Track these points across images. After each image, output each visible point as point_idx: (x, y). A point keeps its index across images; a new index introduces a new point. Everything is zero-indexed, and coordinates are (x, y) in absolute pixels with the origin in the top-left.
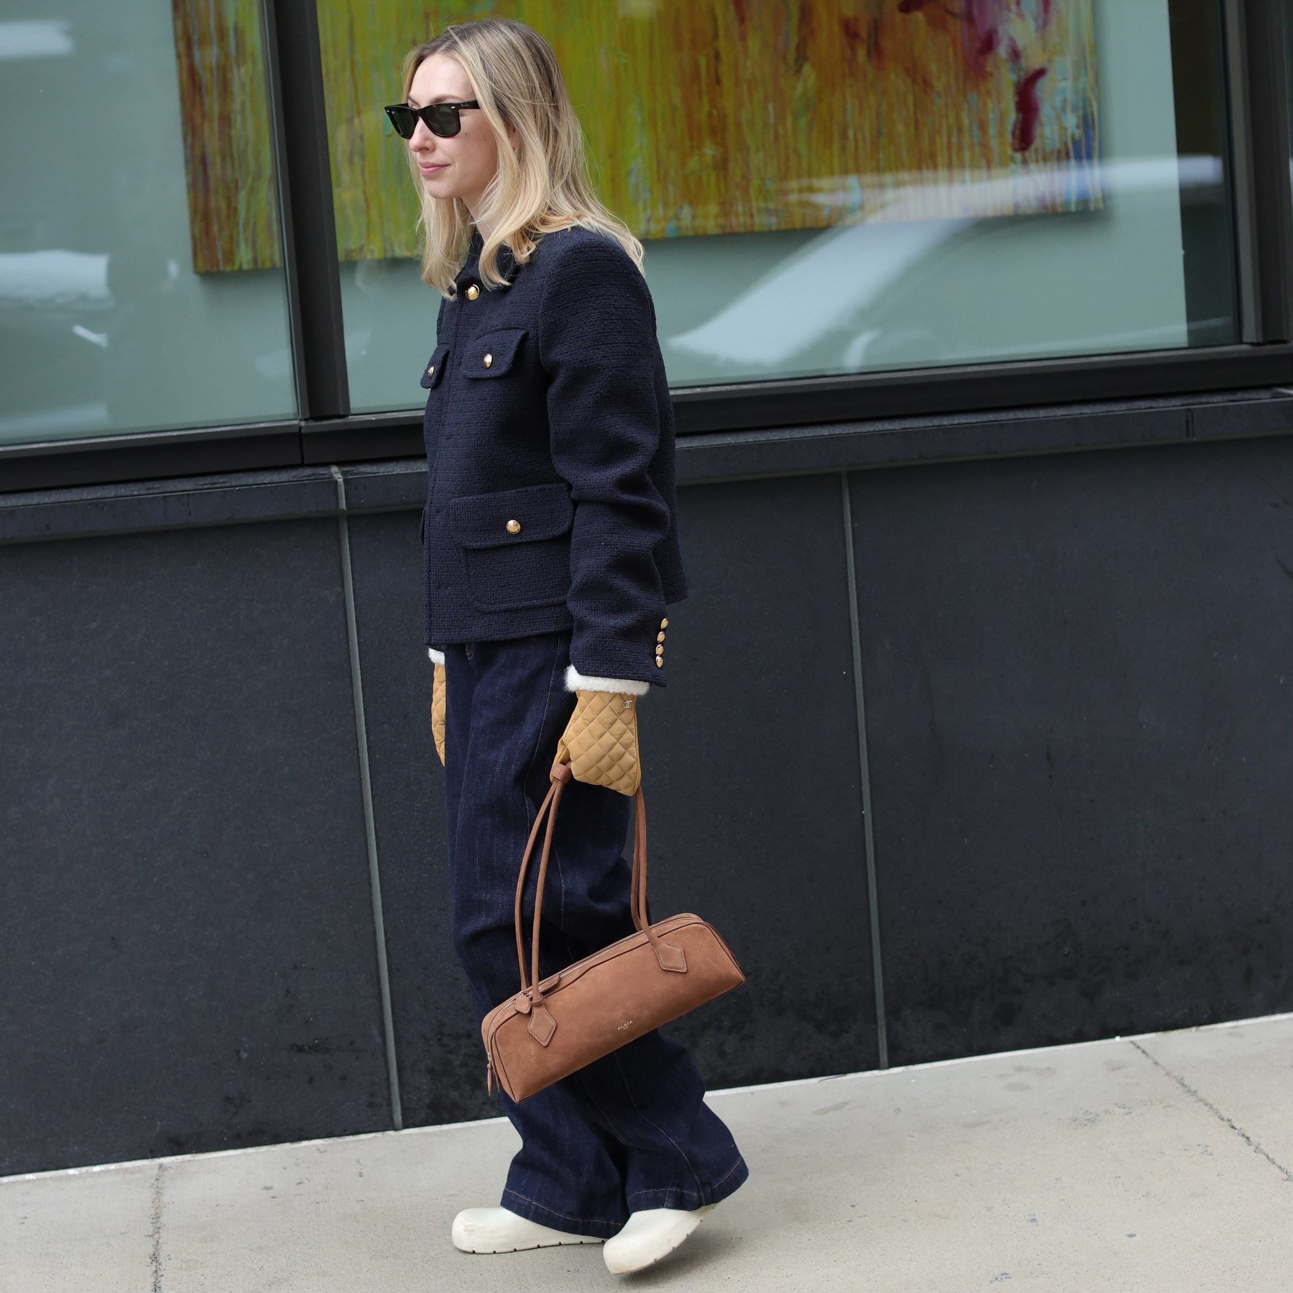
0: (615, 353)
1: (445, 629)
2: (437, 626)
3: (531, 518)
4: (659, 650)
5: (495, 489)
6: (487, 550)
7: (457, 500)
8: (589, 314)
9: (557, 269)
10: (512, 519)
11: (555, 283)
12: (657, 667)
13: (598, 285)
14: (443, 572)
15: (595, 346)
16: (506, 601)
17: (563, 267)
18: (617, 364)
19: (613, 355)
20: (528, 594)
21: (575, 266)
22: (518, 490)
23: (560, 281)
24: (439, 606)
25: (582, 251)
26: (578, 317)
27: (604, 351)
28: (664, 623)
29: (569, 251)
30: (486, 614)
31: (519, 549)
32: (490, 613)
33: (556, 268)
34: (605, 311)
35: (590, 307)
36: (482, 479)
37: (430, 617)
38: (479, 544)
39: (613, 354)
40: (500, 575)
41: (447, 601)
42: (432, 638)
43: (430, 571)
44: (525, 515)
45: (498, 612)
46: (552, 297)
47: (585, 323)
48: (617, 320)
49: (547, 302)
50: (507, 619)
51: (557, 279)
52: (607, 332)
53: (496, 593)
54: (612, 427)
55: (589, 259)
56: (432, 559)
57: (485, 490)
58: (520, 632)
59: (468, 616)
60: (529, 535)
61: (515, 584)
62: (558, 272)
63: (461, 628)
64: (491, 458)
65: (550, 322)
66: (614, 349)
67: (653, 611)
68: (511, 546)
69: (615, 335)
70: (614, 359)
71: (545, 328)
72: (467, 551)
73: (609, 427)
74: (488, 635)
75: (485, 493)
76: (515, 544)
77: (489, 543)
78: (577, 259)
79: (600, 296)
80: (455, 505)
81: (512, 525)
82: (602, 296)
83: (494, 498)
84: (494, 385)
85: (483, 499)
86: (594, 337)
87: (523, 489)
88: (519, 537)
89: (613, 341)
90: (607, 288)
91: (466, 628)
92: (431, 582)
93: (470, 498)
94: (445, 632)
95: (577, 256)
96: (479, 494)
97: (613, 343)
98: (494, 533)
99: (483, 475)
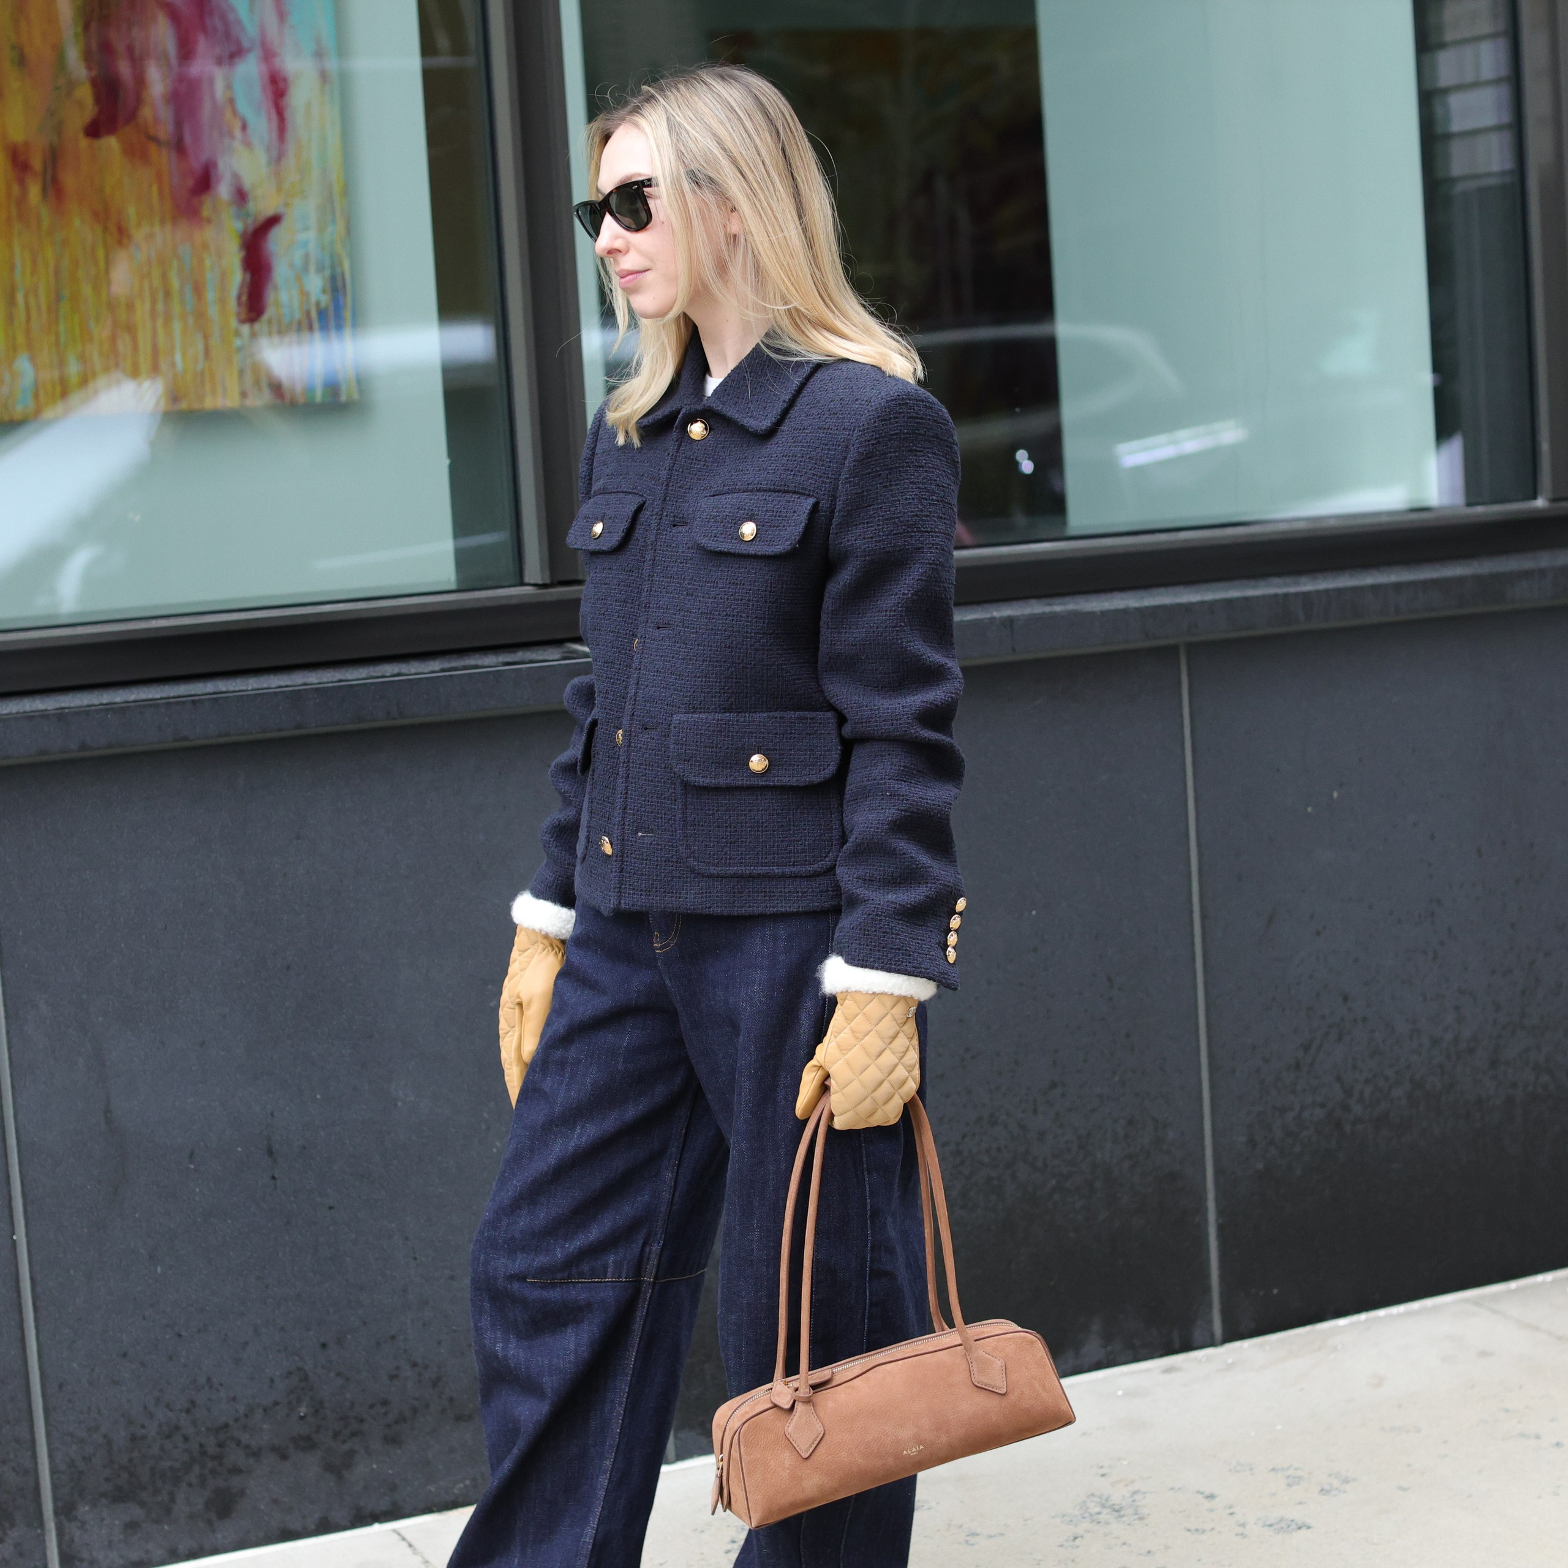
0: (933, 544)
1: (641, 890)
2: (630, 885)
3: (783, 754)
4: (952, 939)
5: (739, 708)
6: (717, 790)
7: (683, 717)
8: (905, 488)
9: (875, 422)
10: (758, 753)
11: (869, 441)
12: (948, 962)
13: (918, 451)
14: (644, 811)
15: (908, 532)
16: (734, 863)
17: (882, 420)
18: (934, 560)
19: (930, 548)
20: (766, 858)
21: (897, 422)
22: (771, 714)
23: (876, 438)
24: (635, 858)
25: (907, 403)
26: (891, 490)
27: (919, 540)
28: (961, 904)
29: (892, 400)
30: (703, 876)
31: (761, 795)
32: (710, 876)
33: (872, 421)
34: (925, 488)
35: (907, 479)
36: (724, 693)
37: (621, 872)
38: (708, 780)
39: (930, 546)
40: (730, 827)
41: (646, 852)
42: (622, 901)
43: (625, 808)
44: (776, 750)
45: (722, 877)
46: (863, 460)
47: (899, 501)
48: (938, 501)
49: (854, 466)
50: (733, 888)
51: (872, 436)
52: (926, 516)
53: (722, 851)
54: (910, 642)
55: (914, 415)
56: (629, 792)
57: (724, 709)
58: (750, 907)
59: (676, 877)
60: (778, 776)
61: (750, 842)
62: (876, 427)
63: (664, 892)
64: (741, 666)
65: (856, 493)
66: (933, 540)
67: (949, 886)
68: (751, 789)
69: (935, 521)
70: (931, 553)
71: (847, 499)
72: (686, 786)
73: (908, 642)
74: (704, 907)
75: (725, 713)
76: (758, 787)
77: (722, 781)
78: (900, 413)
79: (920, 467)
80: (680, 723)
81: (757, 762)
82: (922, 467)
83: (738, 721)
84: (758, 567)
85: (722, 720)
86: (908, 521)
87: (777, 714)
88: (764, 779)
89: (932, 528)
90: (928, 457)
91: (672, 893)
92: (627, 823)
93: (703, 716)
94: (641, 895)
95: (900, 409)
96: (716, 712)
97: (931, 532)
98: (731, 768)
99: (726, 688)
